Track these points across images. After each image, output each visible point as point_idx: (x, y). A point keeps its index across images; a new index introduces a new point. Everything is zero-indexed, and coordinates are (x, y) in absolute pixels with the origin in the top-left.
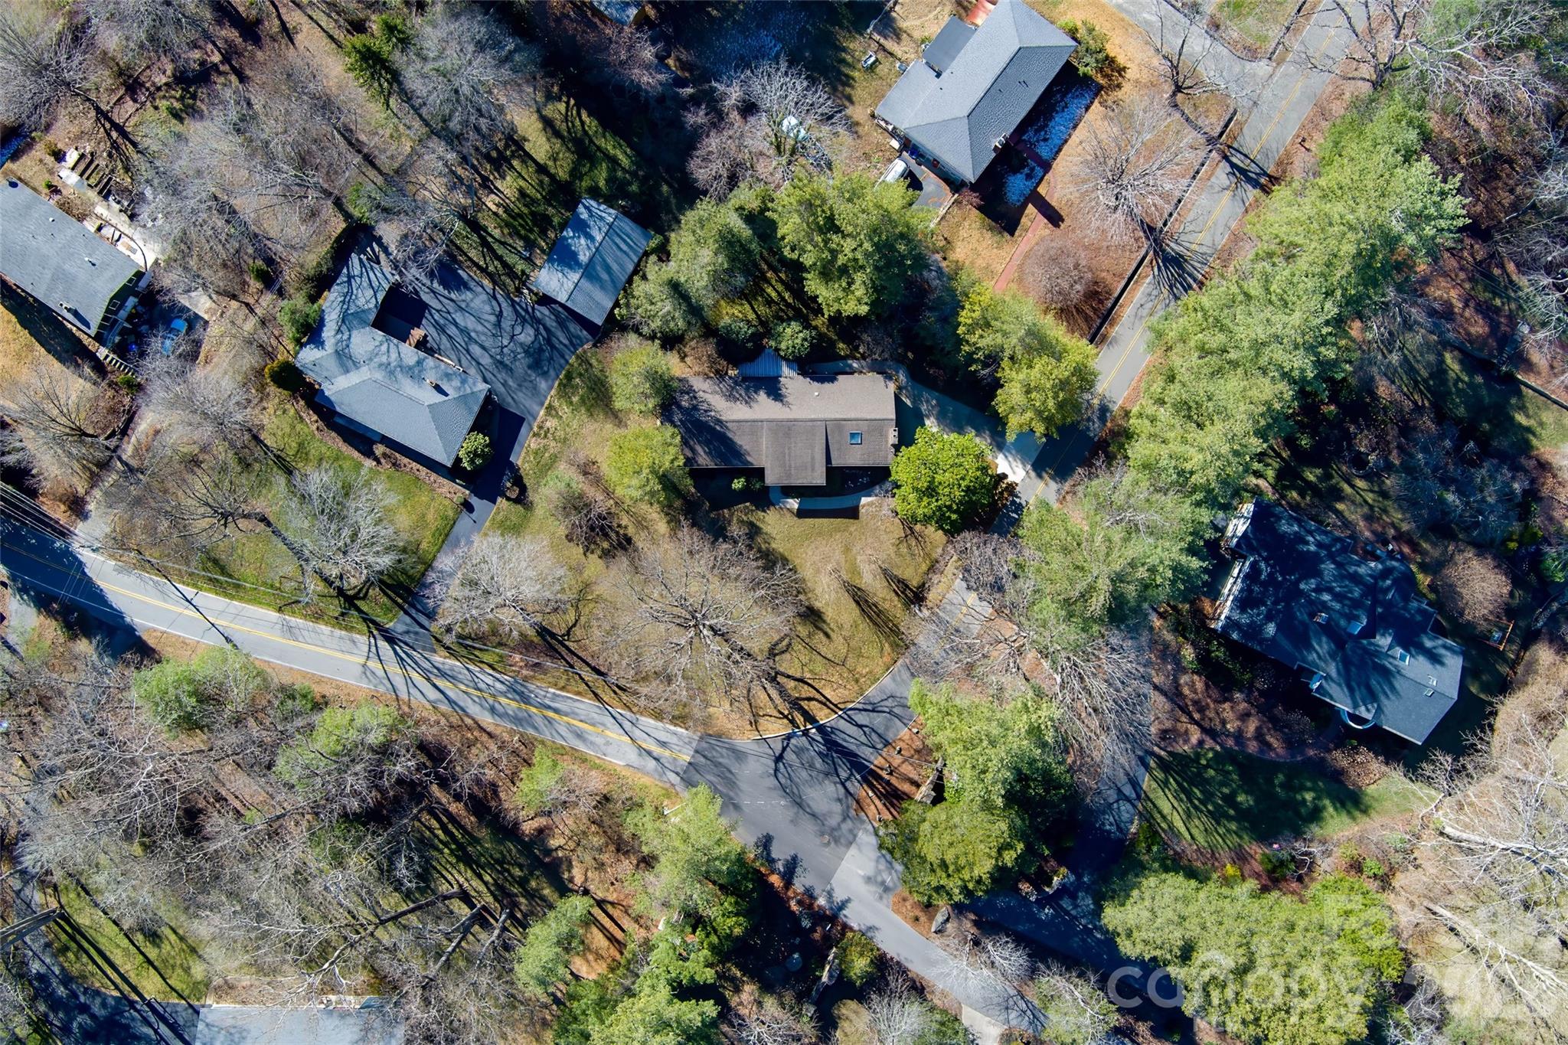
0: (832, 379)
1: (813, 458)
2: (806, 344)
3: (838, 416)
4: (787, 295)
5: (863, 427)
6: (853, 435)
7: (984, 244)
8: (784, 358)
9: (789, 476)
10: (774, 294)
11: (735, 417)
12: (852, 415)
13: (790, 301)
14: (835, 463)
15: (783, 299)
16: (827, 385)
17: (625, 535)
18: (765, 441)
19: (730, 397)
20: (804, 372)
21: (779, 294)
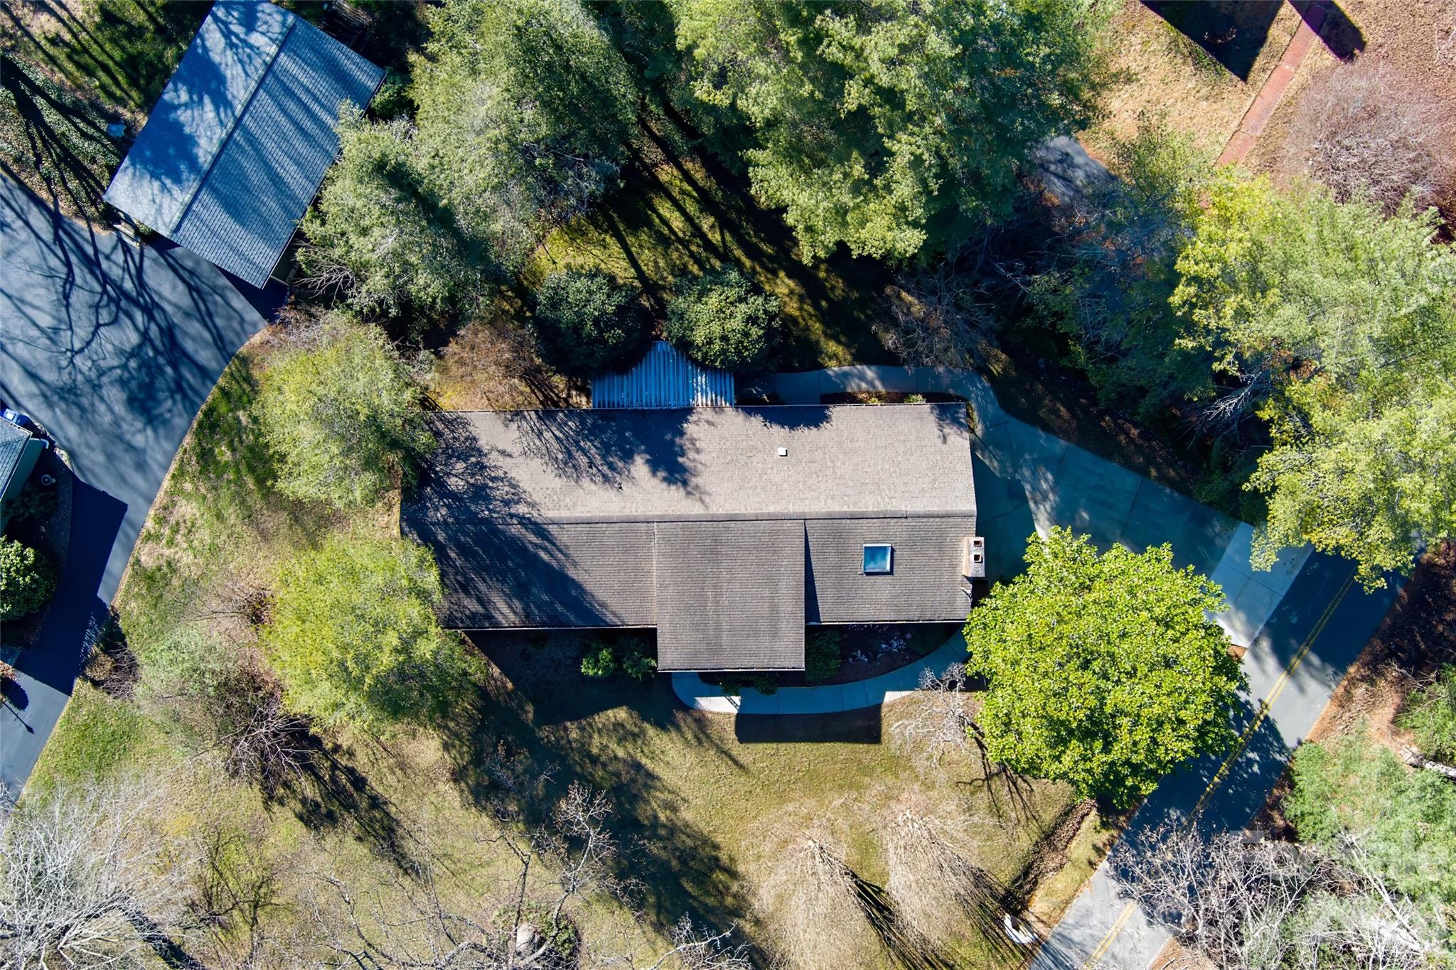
0: (816, 418)
1: (774, 609)
2: (755, 332)
3: (836, 507)
4: (706, 223)
5: (896, 534)
6: (872, 553)
7: (1178, 89)
8: (704, 366)
9: (715, 649)
10: (677, 222)
11: (580, 512)
12: (869, 504)
13: (715, 237)
14: (828, 616)
15: (698, 231)
16: (806, 435)
17: (351, 771)
18: (656, 566)
19: (567, 464)
20: (747, 403)
21: (688, 218)
